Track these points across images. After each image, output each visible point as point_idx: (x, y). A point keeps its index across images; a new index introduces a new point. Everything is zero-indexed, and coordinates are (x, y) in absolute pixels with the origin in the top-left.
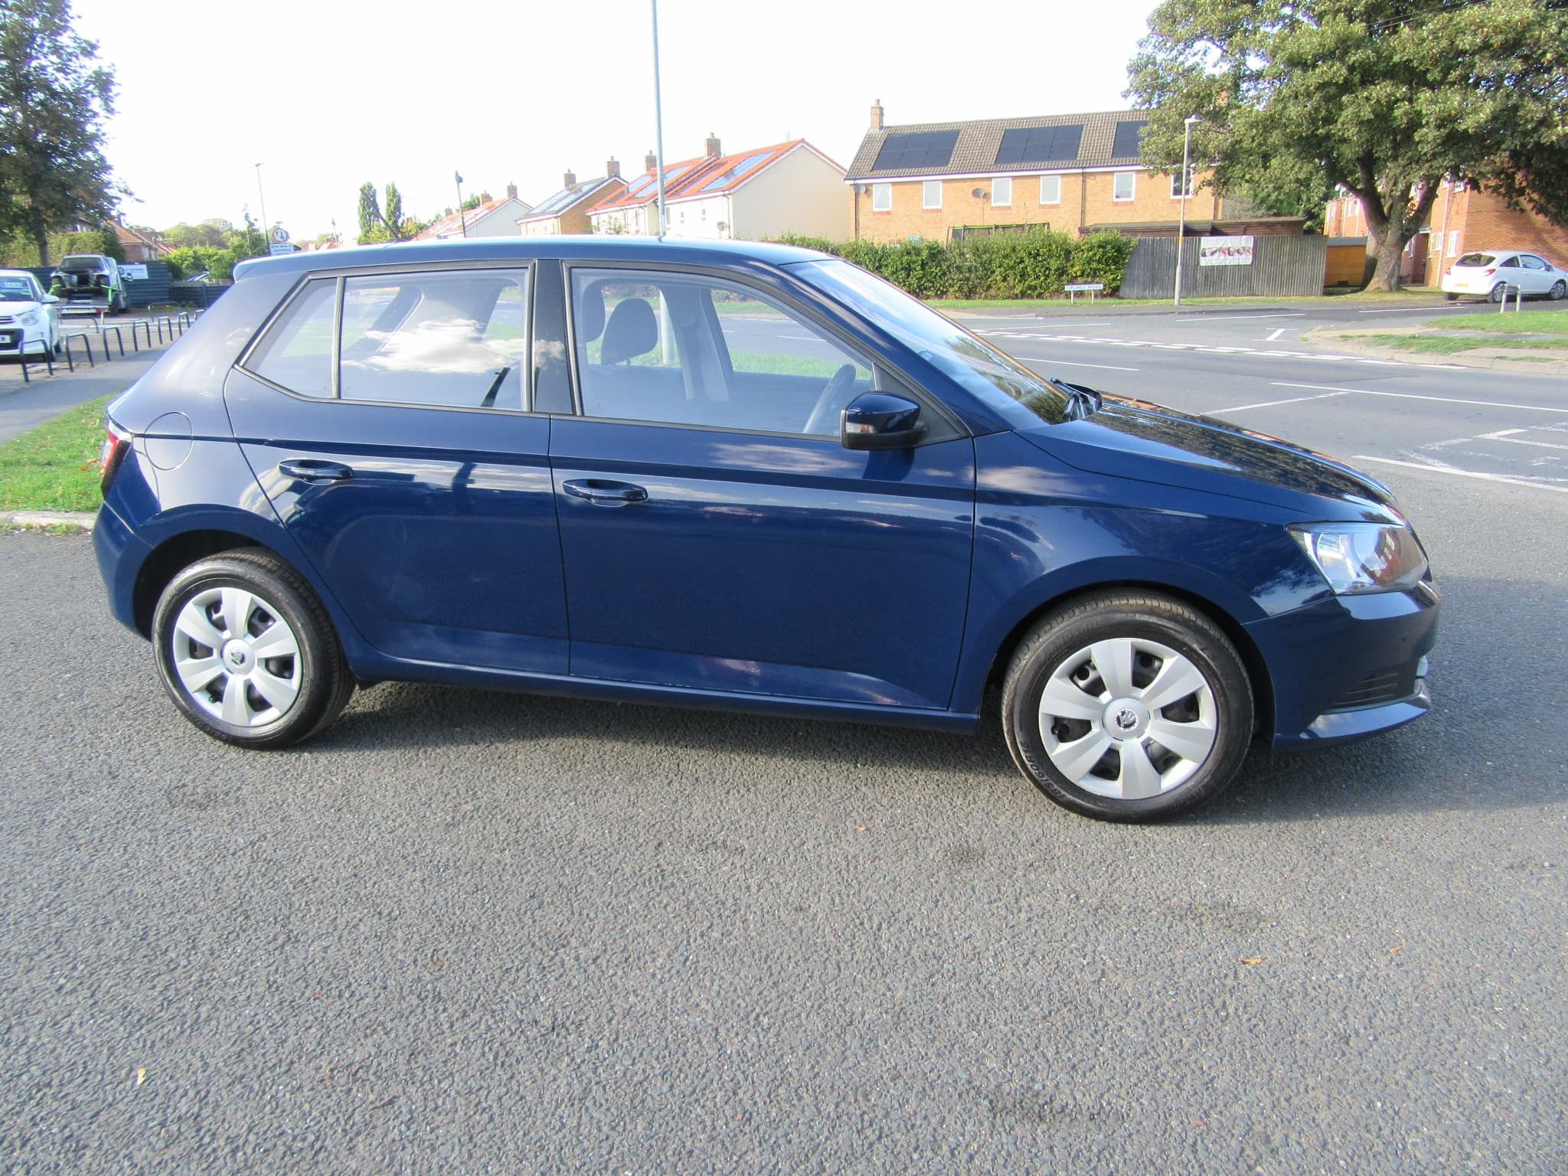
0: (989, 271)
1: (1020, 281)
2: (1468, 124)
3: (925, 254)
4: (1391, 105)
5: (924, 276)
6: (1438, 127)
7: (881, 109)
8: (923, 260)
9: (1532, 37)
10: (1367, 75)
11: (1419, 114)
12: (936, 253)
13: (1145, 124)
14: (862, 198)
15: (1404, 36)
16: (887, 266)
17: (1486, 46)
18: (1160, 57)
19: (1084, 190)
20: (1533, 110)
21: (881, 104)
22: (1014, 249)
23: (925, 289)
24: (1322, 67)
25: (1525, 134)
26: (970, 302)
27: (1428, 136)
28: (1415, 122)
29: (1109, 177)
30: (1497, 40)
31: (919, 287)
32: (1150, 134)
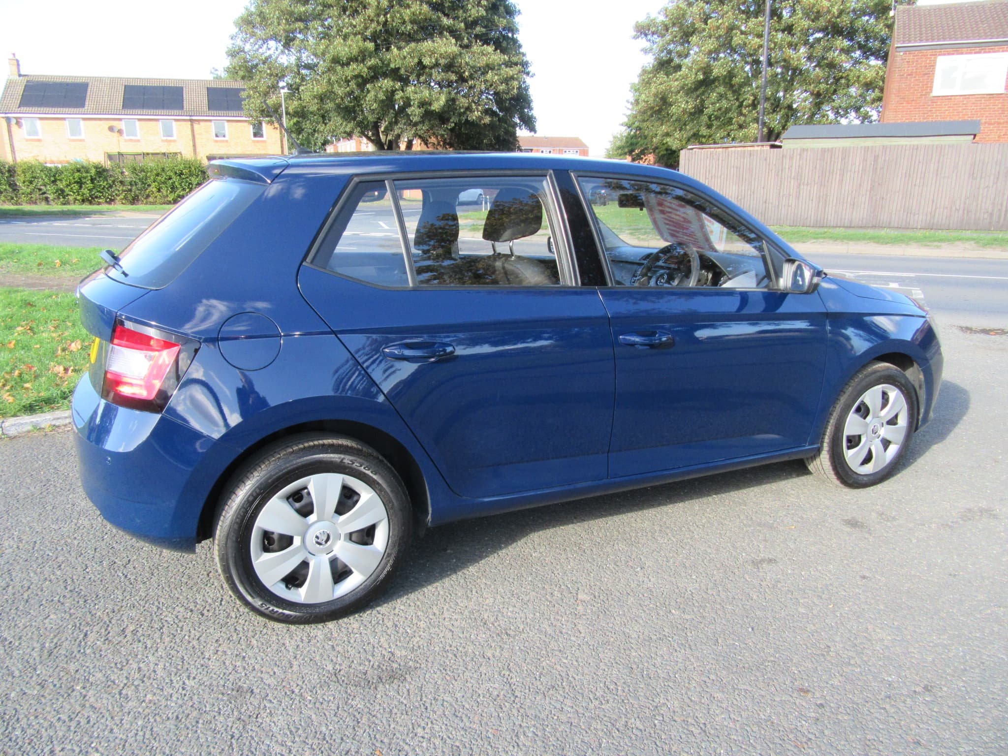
0: (145, 185)
1: (171, 192)
2: (436, 107)
3: (93, 171)
4: (393, 92)
5: (94, 188)
6: (419, 107)
7: (18, 61)
8: (91, 176)
9: (458, 62)
10: (376, 74)
11: (408, 99)
12: (101, 172)
13: (244, 90)
14: (14, 128)
15: (394, 54)
16: (61, 180)
17: (437, 65)
18: (248, 47)
19: (193, 131)
20: (463, 102)
21: (17, 57)
22: (163, 170)
23: (97, 197)
24: (353, 66)
25: (460, 114)
26: (134, 207)
27: (415, 111)
28: (407, 103)
29: (209, 123)
30: (442, 62)
31: (91, 196)
32: (249, 97)
